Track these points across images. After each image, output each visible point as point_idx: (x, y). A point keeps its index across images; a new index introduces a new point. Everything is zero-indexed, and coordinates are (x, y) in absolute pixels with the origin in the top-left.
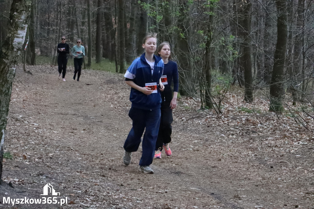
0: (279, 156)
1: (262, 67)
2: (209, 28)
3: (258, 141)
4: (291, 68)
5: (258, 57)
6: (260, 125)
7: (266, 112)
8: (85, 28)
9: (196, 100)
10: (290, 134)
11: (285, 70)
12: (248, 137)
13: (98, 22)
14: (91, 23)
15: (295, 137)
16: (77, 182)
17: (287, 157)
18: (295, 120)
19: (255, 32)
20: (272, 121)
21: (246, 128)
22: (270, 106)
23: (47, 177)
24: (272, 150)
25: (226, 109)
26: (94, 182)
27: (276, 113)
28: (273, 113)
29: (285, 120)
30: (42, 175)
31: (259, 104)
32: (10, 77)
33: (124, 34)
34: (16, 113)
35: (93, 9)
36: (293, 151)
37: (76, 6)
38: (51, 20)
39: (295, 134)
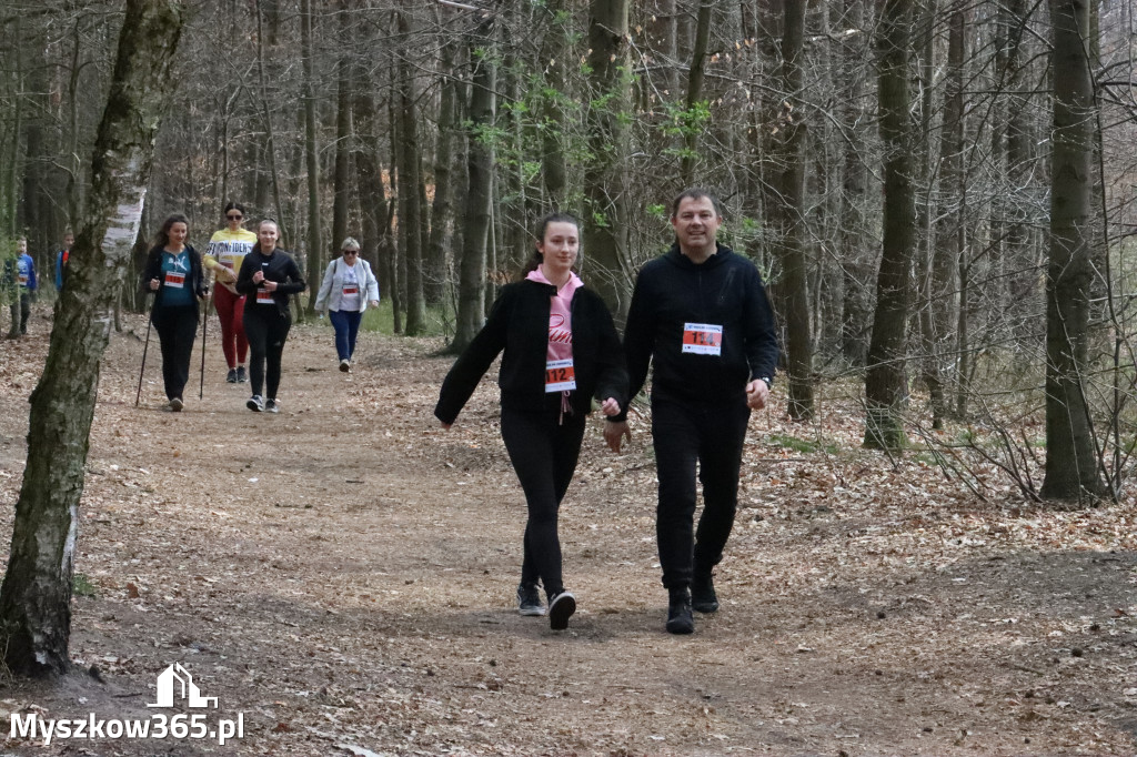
0: (902, 582)
1: (836, 314)
3: (838, 535)
4: (925, 317)
6: (841, 489)
7: (855, 450)
8: (300, 200)
9: (643, 415)
10: (933, 514)
11: (907, 322)
12: (806, 525)
13: (338, 179)
14: (317, 185)
15: (948, 526)
16: (293, 665)
17: (927, 585)
18: (944, 473)
20: (876, 477)
21: (799, 497)
22: (868, 432)
23: (202, 650)
24: (879, 565)
26: (347, 665)
27: (886, 453)
28: (877, 452)
29: (914, 472)
30: (187, 643)
31: (833, 427)
32: (93, 346)
33: (418, 218)
34: (99, 458)
35: (326, 142)
36: (943, 566)
37: (273, 133)
38: (196, 176)
39: (946, 514)
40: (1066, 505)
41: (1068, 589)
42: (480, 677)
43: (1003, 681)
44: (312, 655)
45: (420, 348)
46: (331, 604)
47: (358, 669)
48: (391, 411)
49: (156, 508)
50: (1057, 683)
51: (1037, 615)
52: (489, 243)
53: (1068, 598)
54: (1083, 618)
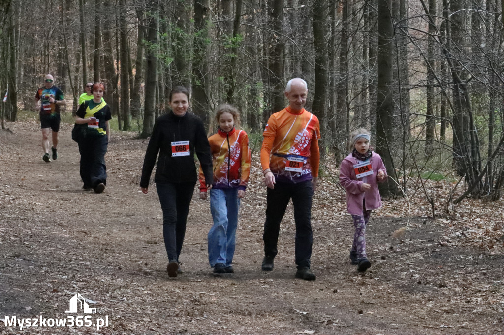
0: (317, 230)
2: (231, 74)
4: (333, 122)
8: (80, 75)
10: (330, 202)
13: (96, 67)
14: (87, 70)
15: (336, 207)
17: (326, 231)
18: (337, 186)
23: (24, 259)
25: (253, 174)
26: (85, 265)
29: (325, 186)
30: (18, 257)
35: (90, 51)
36: (333, 223)
37: (68, 47)
38: (37, 66)
39: (336, 202)
41: (382, 232)
42: (140, 270)
44: (70, 261)
45: (129, 136)
46: (80, 240)
47: (89, 267)
48: (114, 162)
49: (11, 201)
50: (375, 270)
51: (369, 243)
52: (157, 92)
53: (382, 236)
54: (387, 244)
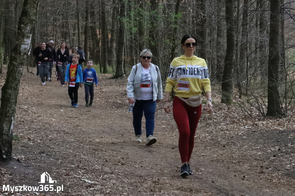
0: (230, 138)
1: (214, 68)
3: (213, 126)
4: (237, 69)
5: (211, 61)
6: (215, 113)
7: (219, 103)
8: (76, 38)
10: (238, 120)
11: (233, 70)
12: (205, 123)
13: (85, 33)
14: (80, 35)
15: (242, 123)
16: (71, 159)
17: (236, 138)
18: (241, 109)
19: (209, 41)
20: (224, 110)
21: (203, 116)
22: (222, 99)
23: (47, 154)
24: (224, 133)
26: (85, 159)
27: (226, 104)
28: (224, 104)
29: (233, 109)
30: (43, 153)
31: (213, 97)
32: (18, 76)
33: (106, 43)
34: (22, 105)
35: (82, 23)
36: (240, 133)
37: (69, 21)
38: (49, 32)
39: (242, 120)
40: (273, 118)
41: (273, 139)
42: (119, 162)
43: (255, 163)
44: (76, 156)
45: (107, 77)
46: (81, 143)
47: (88, 160)
48: (98, 93)
49: (36, 118)
50: (269, 164)
51: (264, 146)
52: (125, 49)
53: (273, 142)
54: (276, 147)
